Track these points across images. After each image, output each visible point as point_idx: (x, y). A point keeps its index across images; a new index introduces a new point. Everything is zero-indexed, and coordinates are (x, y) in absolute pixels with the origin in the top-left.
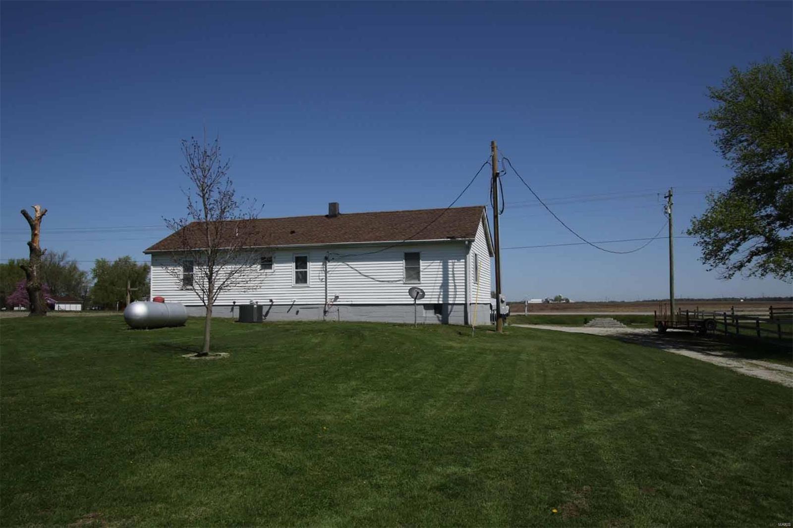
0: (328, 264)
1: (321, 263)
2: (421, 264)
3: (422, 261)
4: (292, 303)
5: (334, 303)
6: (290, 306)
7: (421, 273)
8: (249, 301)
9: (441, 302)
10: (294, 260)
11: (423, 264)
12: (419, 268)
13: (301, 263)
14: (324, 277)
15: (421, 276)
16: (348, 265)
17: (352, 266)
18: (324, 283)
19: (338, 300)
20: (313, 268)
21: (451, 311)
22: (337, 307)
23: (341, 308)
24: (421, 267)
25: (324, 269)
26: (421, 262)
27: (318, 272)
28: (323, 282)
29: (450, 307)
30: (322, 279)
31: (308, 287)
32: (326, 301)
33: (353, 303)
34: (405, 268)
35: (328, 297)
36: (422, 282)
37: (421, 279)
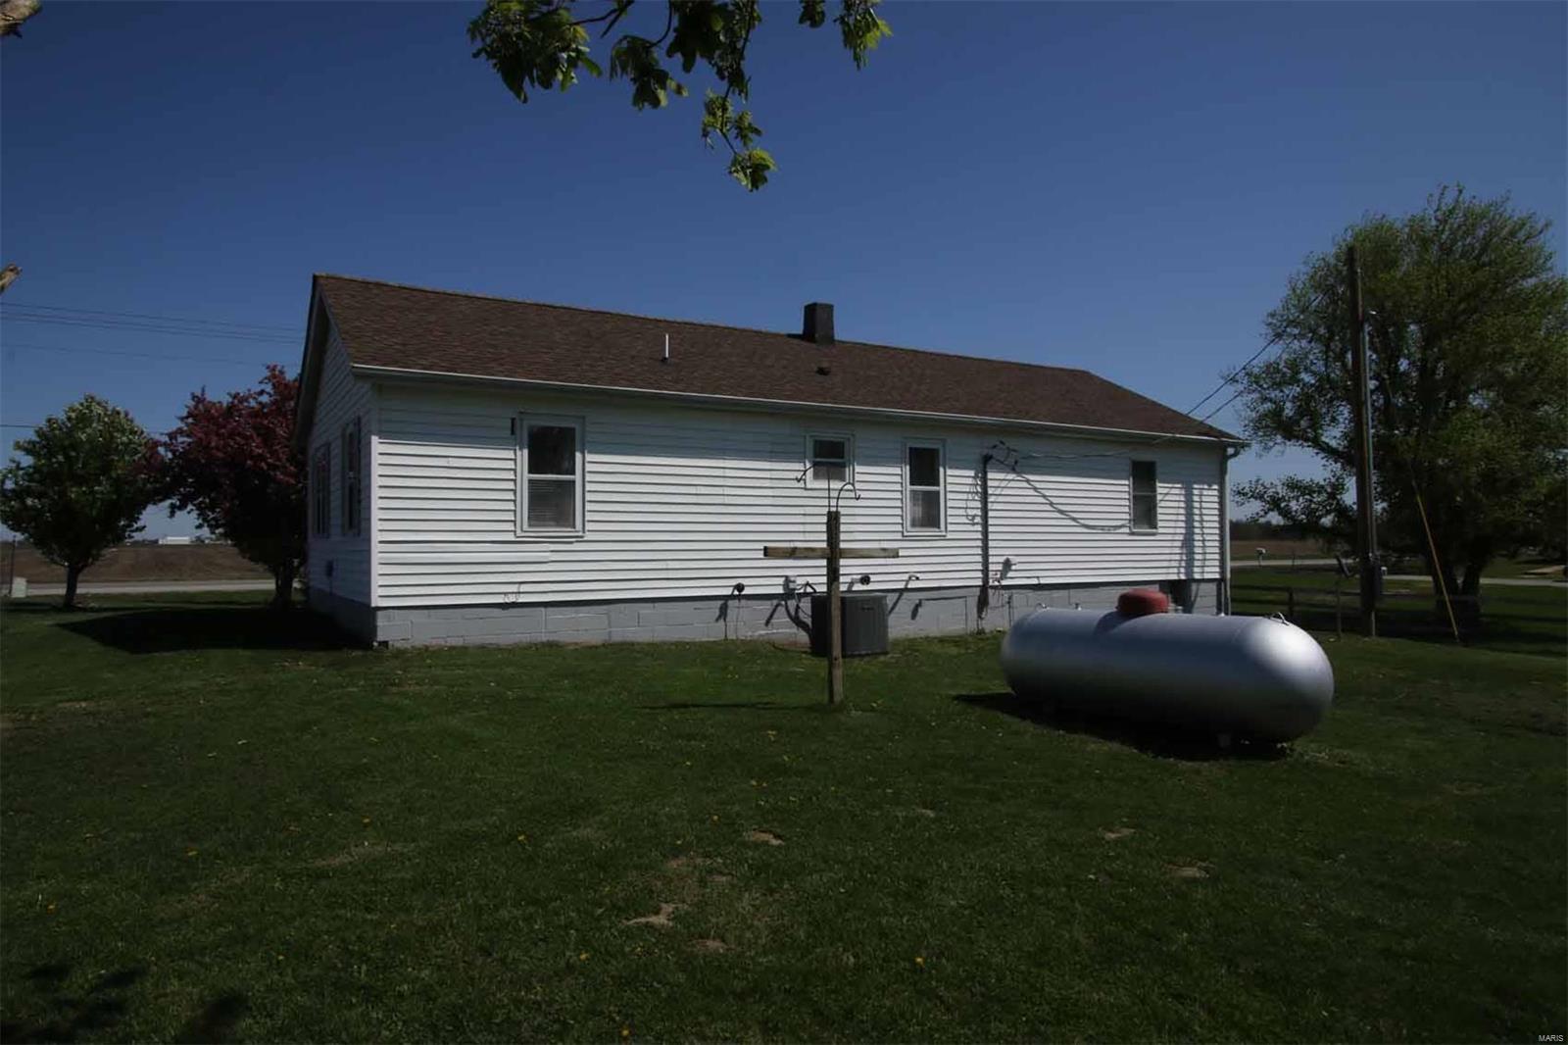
0: (990, 475)
1: (972, 473)
2: (1159, 490)
3: (1160, 482)
4: (901, 586)
5: (1004, 583)
6: (897, 595)
7: (1159, 510)
8: (781, 581)
9: (1183, 577)
10: (908, 460)
11: (1161, 488)
12: (1155, 496)
13: (924, 468)
14: (979, 512)
15: (1160, 517)
16: (1028, 481)
17: (1038, 485)
18: (979, 528)
19: (1010, 574)
20: (956, 483)
21: (1196, 597)
22: (1006, 594)
23: (1017, 595)
24: (1159, 497)
25: (979, 490)
26: (1158, 484)
27: (965, 496)
28: (974, 524)
29: (1194, 587)
30: (974, 516)
31: (944, 538)
32: (986, 578)
33: (1043, 581)
34: (1134, 497)
35: (991, 567)
36: (1160, 530)
37: (1160, 524)
